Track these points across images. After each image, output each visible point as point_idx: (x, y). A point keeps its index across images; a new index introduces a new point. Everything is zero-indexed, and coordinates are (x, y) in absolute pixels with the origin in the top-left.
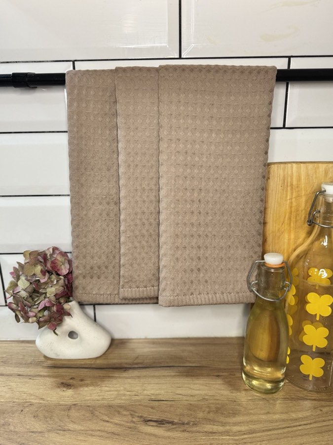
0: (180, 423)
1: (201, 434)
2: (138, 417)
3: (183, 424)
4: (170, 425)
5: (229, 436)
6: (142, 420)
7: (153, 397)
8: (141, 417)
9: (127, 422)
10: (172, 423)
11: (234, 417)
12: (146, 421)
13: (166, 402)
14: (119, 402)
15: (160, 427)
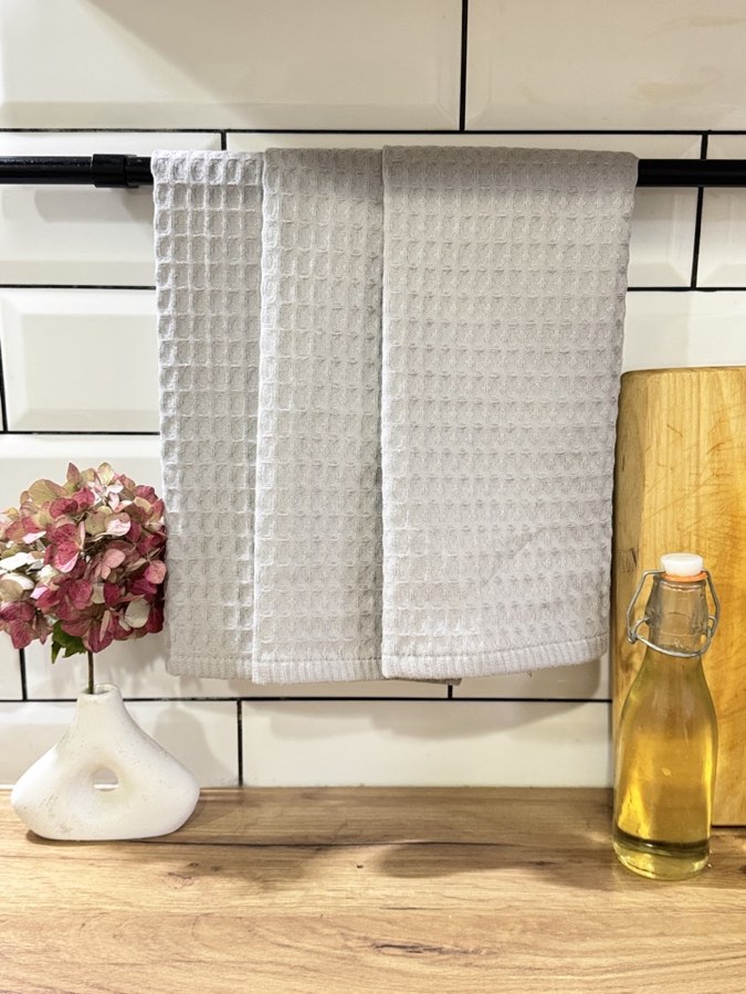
0: (457, 951)
1: (508, 971)
2: (359, 938)
3: (465, 952)
4: (436, 953)
5: (573, 975)
6: (369, 944)
7: (390, 902)
8: (366, 939)
9: (335, 949)
10: (440, 951)
11: (583, 940)
12: (380, 947)
13: (421, 912)
14: (310, 910)
15: (411, 957)
